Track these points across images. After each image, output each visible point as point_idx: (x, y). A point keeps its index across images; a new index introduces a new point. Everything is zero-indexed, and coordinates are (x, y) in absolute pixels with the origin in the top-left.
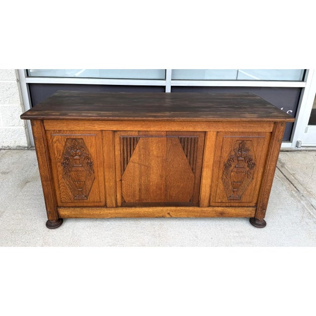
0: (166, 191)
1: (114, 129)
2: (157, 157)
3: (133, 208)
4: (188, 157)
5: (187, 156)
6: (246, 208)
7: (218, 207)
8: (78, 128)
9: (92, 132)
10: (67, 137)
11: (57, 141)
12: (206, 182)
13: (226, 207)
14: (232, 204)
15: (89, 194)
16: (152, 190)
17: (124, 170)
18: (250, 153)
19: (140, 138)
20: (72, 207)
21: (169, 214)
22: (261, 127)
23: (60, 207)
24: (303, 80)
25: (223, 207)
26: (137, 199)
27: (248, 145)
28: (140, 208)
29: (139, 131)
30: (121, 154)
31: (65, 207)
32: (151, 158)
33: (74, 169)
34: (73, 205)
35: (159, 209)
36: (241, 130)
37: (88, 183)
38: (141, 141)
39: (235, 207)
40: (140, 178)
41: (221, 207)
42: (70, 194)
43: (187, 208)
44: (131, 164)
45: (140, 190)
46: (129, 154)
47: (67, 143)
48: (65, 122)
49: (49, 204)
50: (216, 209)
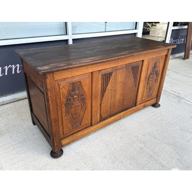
0: (123, 102)
1: (100, 69)
2: (121, 82)
5: (134, 78)
7: (143, 103)
8: (78, 74)
9: (86, 75)
10: (70, 83)
11: (63, 87)
15: (82, 121)
16: (116, 105)
17: (103, 97)
18: (158, 68)
19: (113, 72)
20: (70, 135)
21: (123, 116)
24: (136, 29)
25: (145, 102)
26: (108, 113)
29: (112, 67)
30: (102, 86)
31: (65, 138)
32: (117, 84)
33: (73, 106)
34: (71, 133)
35: (118, 115)
38: (113, 74)
39: (149, 100)
40: (111, 99)
42: (70, 126)
44: (107, 91)
45: (110, 107)
46: (106, 85)
47: (70, 87)
48: (70, 70)
49: (56, 140)
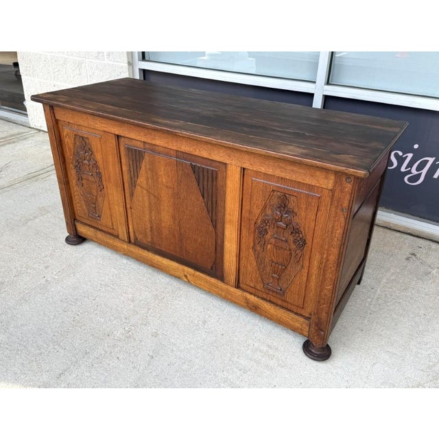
0: (181, 241)
1: (118, 133)
2: (167, 187)
3: (146, 252)
4: (206, 199)
5: (203, 196)
6: (292, 315)
7: (251, 294)
9: (96, 132)
10: (74, 133)
11: (67, 135)
12: (230, 246)
13: (263, 299)
14: (272, 299)
15: (101, 214)
16: (165, 234)
17: (133, 195)
18: (296, 220)
19: (145, 153)
21: (186, 276)
22: (312, 176)
23: (78, 221)
25: (258, 297)
26: (149, 240)
27: (292, 204)
28: (153, 255)
29: (144, 142)
32: (160, 186)
33: (85, 177)
34: (89, 223)
35: (174, 264)
36: (278, 173)
37: (100, 199)
38: (147, 158)
39: (277, 305)
40: (150, 212)
41: (255, 295)
42: (85, 207)
43: (208, 278)
44: (139, 189)
45: (151, 228)
46: (136, 173)
47: (76, 141)
50: (249, 296)
